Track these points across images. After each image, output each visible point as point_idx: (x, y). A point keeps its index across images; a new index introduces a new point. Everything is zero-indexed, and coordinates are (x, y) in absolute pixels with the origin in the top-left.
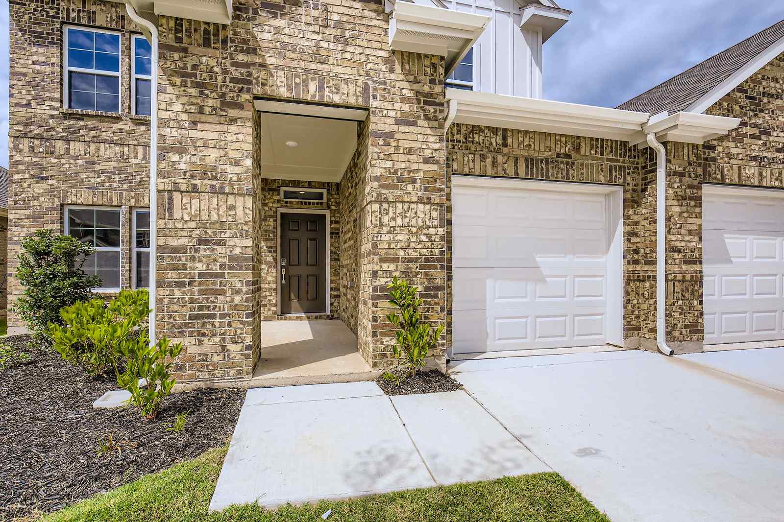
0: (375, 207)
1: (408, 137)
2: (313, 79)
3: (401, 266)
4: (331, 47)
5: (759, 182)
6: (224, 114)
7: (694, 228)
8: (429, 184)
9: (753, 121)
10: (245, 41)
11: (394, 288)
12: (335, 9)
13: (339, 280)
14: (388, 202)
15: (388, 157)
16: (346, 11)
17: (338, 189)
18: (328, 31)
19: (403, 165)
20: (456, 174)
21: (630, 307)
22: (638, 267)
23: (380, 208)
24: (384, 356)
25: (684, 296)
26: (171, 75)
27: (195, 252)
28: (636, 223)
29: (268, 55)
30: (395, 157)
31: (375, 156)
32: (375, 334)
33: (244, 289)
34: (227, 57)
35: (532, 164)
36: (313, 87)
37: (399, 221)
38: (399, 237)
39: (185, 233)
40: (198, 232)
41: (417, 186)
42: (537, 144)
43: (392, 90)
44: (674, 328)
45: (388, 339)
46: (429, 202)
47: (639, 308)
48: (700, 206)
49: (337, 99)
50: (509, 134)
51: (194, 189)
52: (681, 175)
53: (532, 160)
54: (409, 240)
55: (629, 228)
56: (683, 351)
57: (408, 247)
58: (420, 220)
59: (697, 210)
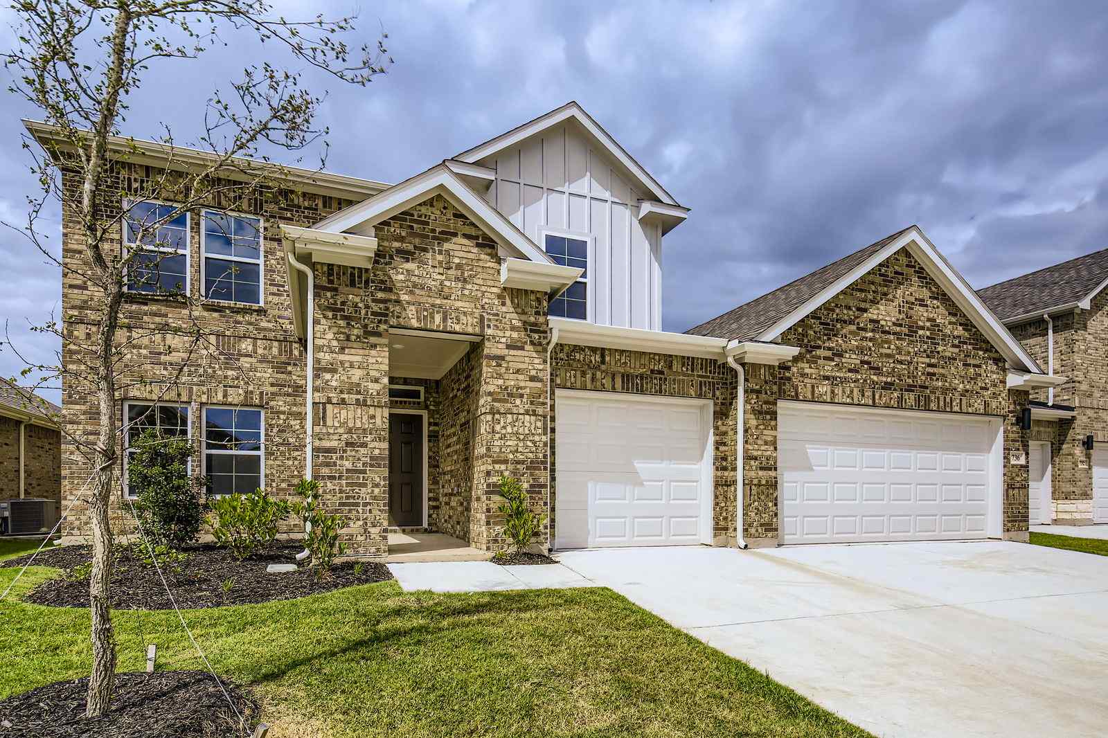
0: (489, 417)
1: (517, 359)
2: (438, 312)
3: (510, 467)
4: (453, 285)
5: (832, 399)
6: (367, 341)
7: (769, 439)
8: (534, 399)
9: (827, 344)
10: (383, 282)
11: (504, 485)
12: (457, 253)
13: (439, 489)
14: (499, 413)
15: (500, 376)
16: (465, 255)
17: (437, 387)
18: (449, 272)
19: (512, 383)
20: (559, 386)
21: (718, 509)
22: (726, 474)
23: (493, 418)
24: (496, 541)
25: (760, 498)
26: (324, 310)
27: (343, 453)
28: (725, 433)
29: (402, 292)
30: (506, 376)
31: (489, 375)
32: (488, 523)
33: (382, 483)
34: (368, 295)
35: (628, 380)
36: (438, 318)
37: (509, 429)
38: (509, 443)
39: (336, 437)
40: (346, 436)
41: (525, 400)
42: (633, 361)
43: (504, 320)
44: (750, 525)
45: (499, 527)
46: (534, 414)
47: (726, 510)
48: (776, 419)
49: (457, 328)
50: (607, 352)
51: (343, 401)
52: (758, 392)
53: (628, 376)
54: (517, 445)
55: (718, 438)
56: (758, 546)
57: (517, 451)
58: (526, 429)
59: (773, 423)
